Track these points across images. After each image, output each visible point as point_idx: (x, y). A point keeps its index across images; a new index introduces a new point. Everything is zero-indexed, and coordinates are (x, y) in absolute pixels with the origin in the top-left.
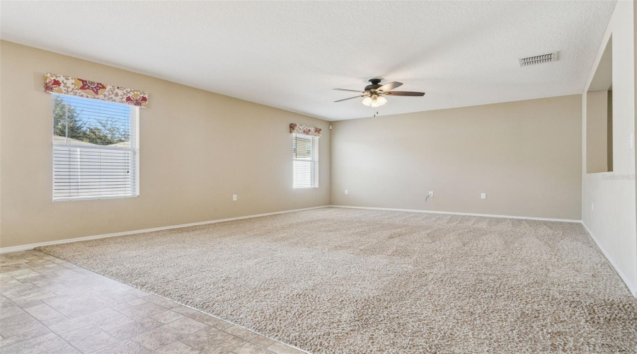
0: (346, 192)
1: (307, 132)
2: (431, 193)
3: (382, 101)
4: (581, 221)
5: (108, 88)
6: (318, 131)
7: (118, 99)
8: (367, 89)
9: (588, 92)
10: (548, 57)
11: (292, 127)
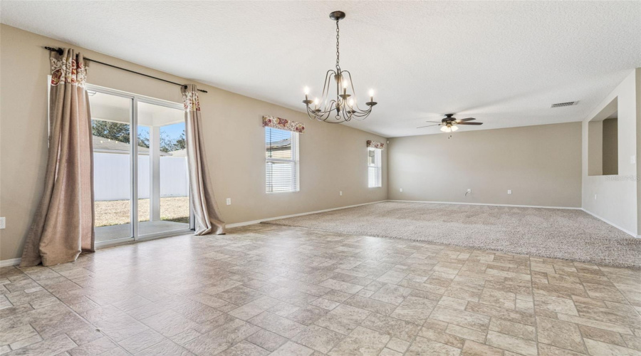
0: (401, 190)
1: (376, 147)
2: (469, 190)
3: (455, 128)
4: (582, 209)
5: (289, 122)
6: (382, 145)
7: (292, 129)
8: (443, 121)
9: (590, 122)
10: (571, 103)
11: (368, 143)
